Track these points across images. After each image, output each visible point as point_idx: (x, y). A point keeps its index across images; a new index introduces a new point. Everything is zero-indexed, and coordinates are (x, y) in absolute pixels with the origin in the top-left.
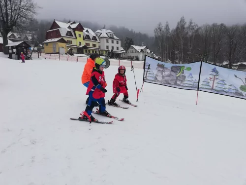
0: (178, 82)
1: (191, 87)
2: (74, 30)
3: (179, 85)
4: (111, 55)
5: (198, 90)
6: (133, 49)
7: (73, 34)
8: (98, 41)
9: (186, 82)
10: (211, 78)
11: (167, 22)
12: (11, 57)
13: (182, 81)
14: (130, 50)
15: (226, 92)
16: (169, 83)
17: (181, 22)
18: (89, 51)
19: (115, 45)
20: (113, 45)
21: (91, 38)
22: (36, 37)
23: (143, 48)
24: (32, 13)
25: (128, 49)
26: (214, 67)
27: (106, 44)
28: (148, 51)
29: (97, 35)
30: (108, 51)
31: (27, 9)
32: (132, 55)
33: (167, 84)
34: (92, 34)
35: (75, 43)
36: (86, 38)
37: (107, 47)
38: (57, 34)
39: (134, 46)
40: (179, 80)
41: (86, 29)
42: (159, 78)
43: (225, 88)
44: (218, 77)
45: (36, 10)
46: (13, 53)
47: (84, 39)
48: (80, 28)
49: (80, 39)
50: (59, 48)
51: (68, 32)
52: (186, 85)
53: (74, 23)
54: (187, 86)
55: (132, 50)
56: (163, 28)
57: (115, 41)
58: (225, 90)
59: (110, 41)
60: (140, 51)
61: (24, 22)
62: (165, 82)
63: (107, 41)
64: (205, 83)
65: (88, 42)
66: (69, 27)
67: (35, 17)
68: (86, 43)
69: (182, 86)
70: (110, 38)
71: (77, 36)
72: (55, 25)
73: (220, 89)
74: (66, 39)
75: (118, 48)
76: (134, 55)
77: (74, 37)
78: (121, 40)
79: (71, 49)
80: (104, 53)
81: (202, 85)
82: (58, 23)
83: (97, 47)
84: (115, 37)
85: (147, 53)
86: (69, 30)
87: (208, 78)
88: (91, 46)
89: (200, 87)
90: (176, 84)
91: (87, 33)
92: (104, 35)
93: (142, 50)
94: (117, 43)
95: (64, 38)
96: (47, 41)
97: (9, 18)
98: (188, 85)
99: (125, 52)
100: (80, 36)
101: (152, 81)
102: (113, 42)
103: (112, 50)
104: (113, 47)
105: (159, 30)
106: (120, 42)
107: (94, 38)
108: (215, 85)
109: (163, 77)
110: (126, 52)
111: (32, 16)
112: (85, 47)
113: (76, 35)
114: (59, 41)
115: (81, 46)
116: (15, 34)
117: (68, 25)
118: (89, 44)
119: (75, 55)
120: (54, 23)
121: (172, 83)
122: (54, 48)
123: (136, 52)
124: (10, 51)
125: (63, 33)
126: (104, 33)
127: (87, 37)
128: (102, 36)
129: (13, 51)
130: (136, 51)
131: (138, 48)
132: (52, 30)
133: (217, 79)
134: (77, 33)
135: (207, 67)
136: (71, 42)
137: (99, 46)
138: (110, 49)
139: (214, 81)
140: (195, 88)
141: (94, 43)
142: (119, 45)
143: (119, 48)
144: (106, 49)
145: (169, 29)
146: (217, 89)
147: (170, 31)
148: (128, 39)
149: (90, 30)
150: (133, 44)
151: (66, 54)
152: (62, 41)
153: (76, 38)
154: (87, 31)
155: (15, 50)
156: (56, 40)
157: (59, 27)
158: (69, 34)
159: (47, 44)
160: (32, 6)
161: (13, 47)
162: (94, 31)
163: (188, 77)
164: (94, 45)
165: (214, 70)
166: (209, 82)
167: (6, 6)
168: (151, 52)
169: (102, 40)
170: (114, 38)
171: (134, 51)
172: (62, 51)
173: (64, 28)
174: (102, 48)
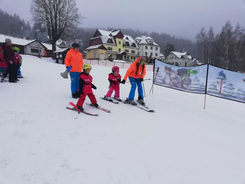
0: (185, 86)
1: (199, 91)
2: (115, 37)
3: (185, 89)
4: (149, 61)
5: (206, 93)
6: (173, 56)
7: (114, 41)
8: (138, 47)
9: (192, 86)
10: (218, 82)
11: (211, 27)
12: (57, 62)
13: (188, 85)
14: (169, 57)
15: (235, 97)
16: (176, 86)
17: (226, 26)
18: (128, 58)
19: (154, 51)
20: (151, 51)
21: (130, 44)
22: (82, 44)
23: (184, 54)
24: (76, 23)
25: (167, 56)
26: (220, 70)
28: (190, 57)
29: (136, 42)
30: (147, 57)
32: (172, 61)
33: (174, 86)
34: (131, 41)
35: (115, 49)
37: (146, 53)
38: (99, 41)
39: (174, 53)
40: (185, 84)
41: (125, 36)
43: (233, 93)
44: (225, 81)
46: (60, 58)
47: (124, 46)
48: (120, 35)
49: (120, 46)
50: (99, 54)
51: (109, 39)
53: (115, 31)
54: (194, 90)
55: (171, 56)
56: (207, 33)
57: (154, 48)
58: (233, 95)
59: (149, 47)
60: (180, 57)
61: (69, 31)
62: (173, 85)
63: (146, 48)
64: (212, 87)
65: (127, 49)
66: (111, 35)
67: (79, 26)
68: (125, 50)
70: (149, 44)
71: (118, 43)
72: (97, 33)
73: (226, 94)
74: (106, 47)
75: (156, 55)
76: (174, 61)
77: (114, 44)
78: (160, 46)
79: (111, 56)
81: (210, 88)
82: (101, 31)
83: (136, 53)
84: (154, 43)
85: (189, 59)
86: (110, 37)
87: (216, 82)
88: (130, 52)
89: (207, 90)
90: (182, 87)
91: (126, 40)
92: (143, 41)
93: (182, 57)
94: (157, 49)
95: (104, 45)
96: (89, 48)
97: (58, 27)
100: (120, 43)
101: (161, 83)
102: (152, 49)
103: (150, 57)
104: (151, 54)
105: (201, 36)
106: (159, 48)
107: (134, 45)
108: (223, 89)
109: (171, 79)
110: (165, 58)
111: (76, 25)
112: (124, 54)
113: (116, 42)
114: (99, 48)
115: (120, 53)
116: (65, 43)
117: (109, 33)
118: (128, 51)
119: (114, 61)
120: (97, 31)
121: (179, 85)
122: (95, 54)
124: (57, 57)
125: (105, 41)
126: (143, 39)
127: (127, 44)
128: (141, 42)
129: (59, 56)
130: (176, 57)
131: (179, 54)
132: (95, 38)
133: (224, 83)
134: (118, 40)
135: (214, 71)
136: (110, 49)
137: (138, 53)
138: (149, 55)
139: (221, 85)
140: (203, 91)
141: (133, 50)
142: (158, 51)
143: (158, 55)
144: (144, 55)
145: (213, 34)
147: (215, 36)
148: (168, 45)
149: (130, 38)
150: (174, 51)
151: (105, 60)
152: (102, 48)
153: (116, 45)
154: (127, 38)
155: (61, 56)
156: (97, 46)
157: (101, 35)
158: (110, 41)
159: (89, 50)
160: (77, 17)
161: (59, 53)
162: (134, 38)
163: (194, 80)
164: (133, 52)
165: (221, 74)
166: (216, 86)
167: (56, 16)
168: (192, 59)
169: (141, 47)
170: (153, 45)
171: (174, 57)
172: (102, 57)
173: (105, 35)
174: (141, 55)
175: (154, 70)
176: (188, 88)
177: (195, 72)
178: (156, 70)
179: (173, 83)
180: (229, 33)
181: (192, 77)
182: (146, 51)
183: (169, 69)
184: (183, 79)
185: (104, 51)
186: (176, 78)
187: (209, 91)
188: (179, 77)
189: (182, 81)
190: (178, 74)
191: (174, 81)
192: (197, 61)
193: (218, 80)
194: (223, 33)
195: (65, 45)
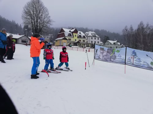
0: (112, 60)
1: (121, 63)
2: (73, 32)
5: (125, 64)
6: (109, 43)
7: (72, 35)
8: (86, 38)
9: (117, 60)
10: (132, 57)
11: (131, 25)
14: (106, 43)
15: (142, 67)
16: (107, 60)
17: (140, 25)
18: (81, 44)
19: (97, 40)
20: (95, 40)
21: (82, 36)
22: (53, 37)
23: (115, 42)
24: (49, 25)
26: (133, 50)
27: (91, 40)
28: (119, 43)
29: (86, 35)
30: (92, 44)
31: (47, 23)
34: (83, 34)
35: (73, 40)
36: (79, 37)
37: (92, 42)
38: (63, 35)
39: (109, 41)
40: (113, 58)
42: (101, 57)
45: (51, 23)
47: (78, 37)
48: (76, 31)
49: (76, 38)
50: (63, 43)
51: (69, 34)
53: (73, 29)
55: (108, 43)
56: (129, 29)
57: (97, 38)
58: (141, 65)
59: (94, 38)
60: (113, 43)
61: (45, 30)
62: (104, 60)
63: (92, 38)
64: (129, 60)
65: (80, 39)
66: (70, 31)
67: (51, 27)
70: (94, 36)
72: (62, 30)
74: (67, 38)
75: (98, 42)
76: (109, 46)
77: (72, 37)
78: (100, 37)
79: (70, 44)
80: (90, 45)
82: (64, 29)
83: (86, 42)
84: (97, 36)
85: (118, 44)
87: (130, 57)
88: (82, 41)
89: (126, 62)
92: (90, 35)
93: (114, 43)
94: (98, 39)
95: (66, 37)
96: (57, 39)
97: (38, 27)
100: (76, 36)
102: (95, 39)
104: (95, 42)
105: (125, 31)
106: (100, 39)
107: (84, 37)
108: (135, 62)
109: (103, 56)
110: (104, 44)
111: (49, 26)
112: (78, 42)
115: (76, 42)
117: (69, 30)
118: (80, 41)
119: (72, 46)
120: (62, 29)
121: (109, 60)
122: (60, 43)
125: (66, 35)
126: (90, 33)
127: (80, 37)
128: (88, 35)
130: (111, 44)
131: (112, 42)
132: (60, 33)
133: (135, 58)
134: (74, 34)
135: (129, 50)
136: (70, 39)
137: (87, 42)
138: (93, 43)
139: (133, 59)
140: (123, 63)
141: (84, 40)
144: (91, 43)
146: (136, 64)
147: (134, 30)
148: (105, 36)
150: (109, 40)
151: (67, 46)
152: (65, 39)
153: (74, 37)
154: (80, 33)
156: (62, 38)
157: (64, 31)
158: (70, 35)
159: (57, 41)
160: (50, 21)
163: (118, 56)
164: (84, 41)
165: (134, 52)
166: (131, 60)
167: (37, 21)
168: (121, 44)
169: (88, 38)
170: (96, 36)
173: (67, 31)
174: (89, 43)
176: (114, 61)
177: (118, 51)
178: (96, 51)
180: (143, 28)
182: (92, 40)
184: (111, 55)
185: (66, 41)
186: (106, 55)
188: (108, 54)
189: (111, 57)
190: (108, 52)
191: (105, 57)
193: (132, 56)
194: (138, 29)
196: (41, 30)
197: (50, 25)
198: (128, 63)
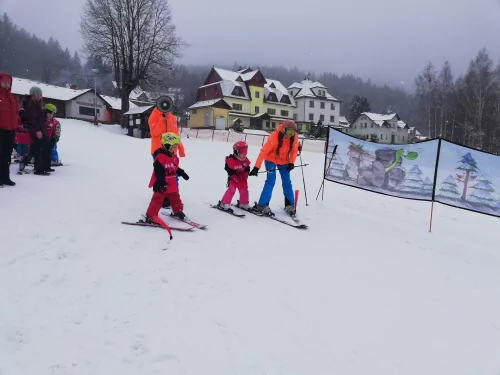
0: (391, 184)
1: (418, 194)
2: (247, 83)
3: (392, 190)
4: (317, 132)
5: (433, 200)
6: (367, 121)
7: (245, 91)
8: (293, 104)
9: (406, 184)
10: (460, 177)
11: (446, 63)
12: (131, 134)
13: (398, 182)
14: (359, 122)
15: (494, 209)
16: (371, 185)
17: (478, 60)
18: (274, 125)
19: (327, 112)
20: (322, 112)
21: (279, 98)
22: (181, 98)
23: (389, 117)
24: (171, 55)
25: (355, 120)
26: (465, 151)
27: (309, 110)
28: (402, 124)
29: (292, 93)
30: (312, 124)
31: (164, 49)
32: (364, 132)
33: (367, 185)
34: (281, 90)
35: (248, 108)
36: (268, 99)
37: (311, 116)
38: (216, 92)
39: (369, 115)
40: (392, 179)
41: (269, 82)
42: (353, 174)
43: (491, 200)
44: (474, 174)
45: (178, 50)
46: (135, 126)
47: (265, 101)
48: (259, 80)
49: (258, 102)
50: (214, 119)
51: (236, 87)
52: (407, 190)
53: (249, 70)
54: (408, 192)
55: (364, 122)
56: (437, 76)
57: (328, 105)
58: (491, 204)
59: (317, 103)
60: (381, 124)
61: (157, 72)
62: (364, 182)
63: (312, 105)
64: (447, 187)
65: (272, 107)
66: (239, 79)
67: (177, 62)
68: (269, 110)
69: (398, 191)
70: (318, 98)
71: (253, 95)
72: (213, 76)
73: (477, 201)
74: (230, 103)
75: (332, 118)
76: (369, 131)
77: (247, 97)
78: (341, 102)
79: (239, 121)
80: (304, 127)
81: (443, 190)
82: (220, 72)
83: (290, 116)
84: (328, 96)
85: (399, 127)
86: (238, 84)
87: (455, 176)
88: (278, 113)
89: (436, 194)
90: (385, 186)
91: (271, 90)
92: (306, 92)
93: (386, 123)
94: (333, 108)
95: (225, 100)
96: (195, 106)
97: (135, 64)
98: (411, 190)
99: (348, 126)
100: (257, 94)
101: (339, 178)
102: (323, 106)
103: (320, 123)
104: (322, 117)
105: (425, 80)
106: (337, 106)
107: (286, 99)
108: (469, 191)
109: (360, 171)
110: (351, 126)
111: (171, 60)
112: (266, 117)
113: (249, 94)
114: (215, 105)
115: (259, 115)
116: (148, 94)
117: (236, 75)
118: (273, 112)
119: (245, 131)
120: (213, 72)
121: (378, 183)
122: (207, 118)
123: (372, 126)
124: (131, 123)
125: (227, 91)
126: (306, 88)
127: (272, 98)
128: (302, 94)
129: (134, 123)
130: (373, 124)
131: (378, 118)
132: (207, 84)
133: (473, 178)
134: (253, 89)
135: (452, 152)
136: (238, 107)
137: (295, 115)
138: (316, 120)
139: (466, 183)
140: (428, 195)
141: (284, 109)
142: (336, 112)
143: (335, 119)
144: (307, 120)
145: (450, 77)
146: (473, 200)
147: (454, 80)
148: (358, 99)
149: (277, 84)
150: (368, 111)
151: (227, 129)
152: (222, 105)
153: (251, 100)
154: (273, 86)
155: (138, 122)
156: (212, 102)
157: (220, 79)
158: (238, 92)
159: (195, 110)
160: (173, 42)
161: (135, 116)
162: (286, 84)
163: (411, 172)
164: (284, 113)
165: (467, 159)
166: (455, 185)
167: (131, 43)
168: (407, 127)
169: (301, 102)
170: (325, 98)
171: (369, 125)
172: (221, 123)
173: (229, 79)
174: (300, 119)
175: (326, 152)
176: (397, 188)
177: (413, 155)
178: (331, 150)
179: (365, 179)
180: (485, 73)
181: (407, 166)
182: (311, 110)
183: (359, 149)
184: (387, 170)
185: (224, 112)
186: (372, 169)
187: (440, 196)
188: (379, 165)
189: (387, 174)
190: (378, 159)
191: (367, 174)
192: (417, 133)
193: (461, 173)
194: (471, 74)
195: (146, 99)
196: (143, 73)
197: (175, 58)
198: (443, 197)
